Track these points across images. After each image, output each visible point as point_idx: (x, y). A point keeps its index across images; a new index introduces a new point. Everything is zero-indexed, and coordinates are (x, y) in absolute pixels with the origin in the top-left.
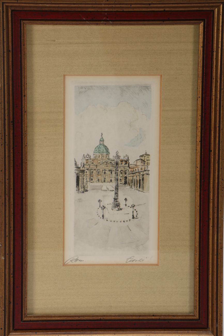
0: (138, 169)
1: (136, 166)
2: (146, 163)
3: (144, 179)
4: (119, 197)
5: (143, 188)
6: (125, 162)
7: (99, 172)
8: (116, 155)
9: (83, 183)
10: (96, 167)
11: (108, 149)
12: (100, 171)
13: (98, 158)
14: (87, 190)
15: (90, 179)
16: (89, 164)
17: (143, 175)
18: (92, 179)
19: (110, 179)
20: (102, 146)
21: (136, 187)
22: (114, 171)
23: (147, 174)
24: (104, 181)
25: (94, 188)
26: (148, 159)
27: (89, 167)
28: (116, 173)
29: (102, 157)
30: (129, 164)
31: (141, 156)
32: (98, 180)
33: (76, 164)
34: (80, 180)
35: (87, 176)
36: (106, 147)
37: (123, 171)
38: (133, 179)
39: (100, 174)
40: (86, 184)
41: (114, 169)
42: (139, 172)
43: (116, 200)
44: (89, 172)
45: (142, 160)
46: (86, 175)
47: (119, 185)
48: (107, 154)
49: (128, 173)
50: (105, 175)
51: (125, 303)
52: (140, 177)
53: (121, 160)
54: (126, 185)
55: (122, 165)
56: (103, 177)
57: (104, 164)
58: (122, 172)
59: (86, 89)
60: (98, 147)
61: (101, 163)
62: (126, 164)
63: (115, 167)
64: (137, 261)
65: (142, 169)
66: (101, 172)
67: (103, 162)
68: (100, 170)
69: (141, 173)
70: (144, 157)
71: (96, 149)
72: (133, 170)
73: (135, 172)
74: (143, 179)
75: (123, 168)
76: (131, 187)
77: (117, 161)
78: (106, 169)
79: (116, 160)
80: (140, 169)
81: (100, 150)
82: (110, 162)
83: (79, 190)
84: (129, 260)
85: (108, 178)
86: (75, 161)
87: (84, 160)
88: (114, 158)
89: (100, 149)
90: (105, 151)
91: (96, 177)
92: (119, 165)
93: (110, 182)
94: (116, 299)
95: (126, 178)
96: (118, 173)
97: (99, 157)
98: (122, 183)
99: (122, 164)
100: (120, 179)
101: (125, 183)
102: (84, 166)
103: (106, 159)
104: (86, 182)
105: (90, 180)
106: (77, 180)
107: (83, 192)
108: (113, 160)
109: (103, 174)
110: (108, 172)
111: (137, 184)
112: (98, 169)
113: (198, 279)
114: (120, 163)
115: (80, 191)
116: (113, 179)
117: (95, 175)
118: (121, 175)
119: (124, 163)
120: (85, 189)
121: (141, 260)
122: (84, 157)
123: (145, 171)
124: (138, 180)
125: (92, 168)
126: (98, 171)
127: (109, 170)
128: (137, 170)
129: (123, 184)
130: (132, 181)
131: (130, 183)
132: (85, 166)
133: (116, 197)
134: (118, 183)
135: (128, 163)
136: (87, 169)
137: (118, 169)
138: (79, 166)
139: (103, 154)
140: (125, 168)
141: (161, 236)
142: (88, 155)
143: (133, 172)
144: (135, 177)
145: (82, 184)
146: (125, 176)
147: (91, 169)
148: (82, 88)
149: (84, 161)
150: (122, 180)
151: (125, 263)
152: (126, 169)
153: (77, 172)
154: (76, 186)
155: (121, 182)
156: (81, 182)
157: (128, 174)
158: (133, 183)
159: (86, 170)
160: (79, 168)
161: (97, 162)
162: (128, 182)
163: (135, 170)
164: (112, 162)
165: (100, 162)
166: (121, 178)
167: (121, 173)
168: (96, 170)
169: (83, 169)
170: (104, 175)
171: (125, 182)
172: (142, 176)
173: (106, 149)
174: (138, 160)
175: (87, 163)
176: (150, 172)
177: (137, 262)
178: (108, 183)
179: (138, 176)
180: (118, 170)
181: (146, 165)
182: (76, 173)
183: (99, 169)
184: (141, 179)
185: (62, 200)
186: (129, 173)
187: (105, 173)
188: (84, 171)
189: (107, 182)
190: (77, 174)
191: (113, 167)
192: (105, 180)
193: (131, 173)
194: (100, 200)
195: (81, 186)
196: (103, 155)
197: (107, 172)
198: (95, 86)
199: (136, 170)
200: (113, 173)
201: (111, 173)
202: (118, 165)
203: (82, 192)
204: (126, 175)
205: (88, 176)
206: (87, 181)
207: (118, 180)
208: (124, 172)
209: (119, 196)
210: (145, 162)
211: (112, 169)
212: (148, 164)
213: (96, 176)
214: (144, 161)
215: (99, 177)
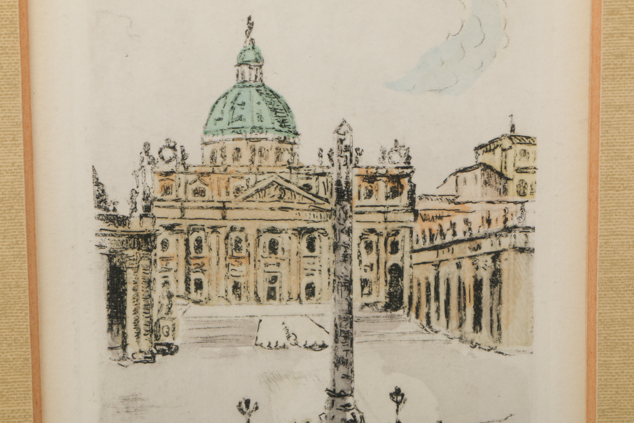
0: (466, 222)
1: (452, 206)
2: (512, 187)
3: (505, 277)
4: (357, 383)
5: (497, 327)
6: (390, 185)
7: (238, 241)
8: (334, 145)
9: (148, 307)
10: (218, 214)
11: (287, 109)
12: (242, 236)
13: (229, 161)
14: (169, 345)
15: (187, 280)
16: (182, 195)
17: (496, 256)
18: (199, 285)
19: (306, 280)
20: (250, 96)
21: (454, 323)
22: (325, 234)
23: (522, 250)
24: (271, 295)
25: (211, 333)
26: (521, 164)
27: (177, 213)
28: (336, 247)
29: (257, 159)
30: (412, 192)
31: (481, 147)
32: (236, 287)
33: (101, 199)
34: (130, 287)
35: (172, 265)
36: (277, 96)
37: (379, 235)
38: (437, 278)
39: (244, 253)
40: (164, 310)
41: (328, 226)
42: (471, 239)
43: (339, 402)
44: (182, 242)
45: (487, 167)
46: (162, 258)
47: (356, 313)
48: (281, 142)
49: (405, 246)
50: (273, 260)
52: (481, 264)
53: (363, 172)
54: (400, 312)
55: (372, 201)
56: (260, 272)
57: (267, 199)
58: (373, 238)
60: (231, 97)
61: (252, 191)
62: (395, 193)
63: (332, 212)
65: (489, 221)
66: (252, 241)
67: (260, 186)
68: (242, 229)
69: (487, 246)
70: (498, 151)
71: (217, 114)
72: (435, 227)
73: (449, 238)
74: (496, 280)
75: (381, 217)
76: (428, 323)
77: (344, 175)
78: (279, 225)
80: (476, 220)
81: (240, 118)
82: (302, 183)
83: (124, 346)
85: (294, 278)
86: (98, 184)
87: (149, 175)
88: (326, 161)
89: (238, 108)
90: (269, 119)
91: (223, 271)
92: (356, 202)
93: (303, 296)
95: (396, 271)
96: (347, 246)
97: (236, 159)
98: (375, 304)
99: (370, 194)
100: (365, 283)
101: (394, 302)
102: (147, 209)
103: (278, 170)
104: (166, 302)
105: (188, 289)
107: (150, 359)
108: (319, 171)
109: (263, 251)
110: (289, 243)
111: (462, 308)
112: (229, 224)
114: (363, 191)
115: (130, 350)
116: (321, 282)
117: (214, 261)
118: (369, 258)
119: (383, 187)
120: (157, 337)
122: (146, 159)
123: (508, 230)
124: (469, 282)
125: (200, 222)
126: (233, 235)
127: (300, 232)
128: (461, 228)
129: (380, 306)
130: (432, 290)
131: (419, 302)
132: (155, 211)
133: (341, 385)
134: (350, 305)
135: (407, 188)
136: (170, 228)
137: (348, 224)
138: (123, 210)
139: (258, 140)
140: (391, 217)
142: (174, 148)
143: (438, 241)
144: (444, 270)
145: (141, 311)
146: (389, 264)
147: (192, 229)
149: (149, 182)
150: (374, 287)
152: (396, 226)
153: (109, 243)
154: (105, 322)
155: (371, 300)
156: (136, 299)
157: (407, 248)
158: (437, 299)
159: (164, 235)
160: (122, 221)
161: (223, 183)
162: (410, 298)
163: (446, 225)
164: (312, 182)
165: (243, 183)
166: (366, 276)
167: (369, 246)
168: (223, 232)
170: (269, 261)
171: (390, 295)
172: (489, 258)
173: (275, 110)
174: (465, 170)
175: (167, 190)
176: (534, 240)
178: (295, 304)
179: (467, 263)
180: (349, 232)
181: (512, 196)
182: (106, 251)
183: (238, 225)
184: (485, 276)
185: (29, 407)
186: (416, 247)
187: (273, 247)
188: (149, 236)
189: (285, 296)
190: (111, 257)
191: (322, 210)
192: (273, 289)
193: (428, 244)
194: (247, 402)
195: (136, 323)
196: (258, 145)
197: (283, 240)
199: (453, 225)
200: (324, 244)
201: (311, 247)
202: (349, 199)
203: (141, 356)
204: (399, 255)
205: (178, 265)
206: (170, 296)
207: (348, 285)
208: (382, 240)
209: (357, 379)
210: (508, 179)
211: (315, 226)
212: (524, 195)
213: (222, 263)
214: (501, 175)
215: (242, 269)
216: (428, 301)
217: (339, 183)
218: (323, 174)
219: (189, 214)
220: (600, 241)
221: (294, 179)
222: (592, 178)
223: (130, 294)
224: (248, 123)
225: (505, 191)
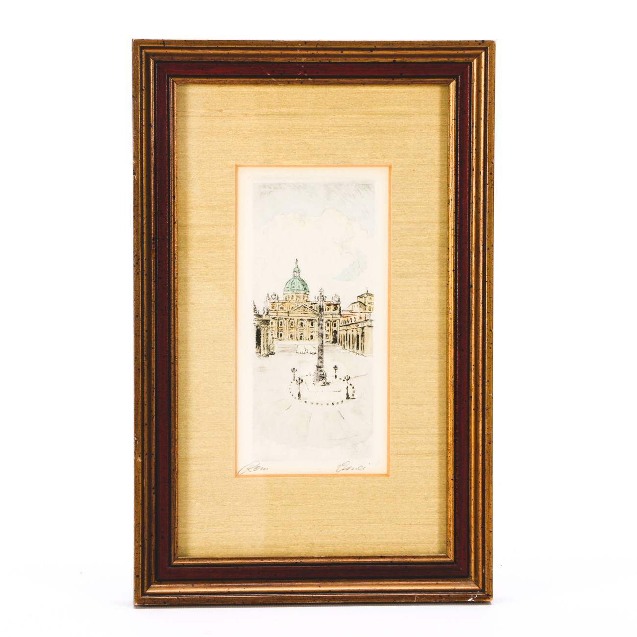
0: (355, 318)
1: (351, 313)
2: (367, 308)
3: (365, 334)
4: (325, 364)
5: (363, 348)
6: (334, 307)
7: (292, 323)
8: (319, 295)
9: (267, 341)
10: (287, 314)
11: (306, 285)
12: (293, 321)
13: (290, 299)
14: (272, 352)
15: (278, 334)
16: (277, 309)
17: (363, 328)
18: (281, 335)
19: (311, 334)
20: (296, 281)
21: (351, 347)
22: (316, 321)
23: (370, 326)
24: (301, 338)
25: (284, 349)
26: (370, 302)
27: (276, 314)
28: (319, 325)
29: (298, 299)
30: (340, 309)
31: (359, 296)
32: (291, 336)
33: (255, 310)
34: (262, 335)
35: (274, 329)
36: (304, 281)
37: (331, 321)
38: (347, 334)
39: (294, 326)
40: (271, 342)
41: (317, 319)
42: (356, 323)
43: (319, 369)
44: (277, 323)
45: (360, 302)
46: (271, 327)
47: (324, 344)
48: (305, 294)
49: (338, 325)
50: (302, 328)
51: (336, 537)
52: (359, 331)
53: (327, 303)
54: (336, 344)
55: (329, 312)
56: (298, 332)
57: (300, 310)
58: (329, 322)
59: (270, 188)
60: (291, 281)
61: (296, 308)
62: (335, 309)
63: (318, 314)
64: (354, 470)
65: (361, 318)
66: (296, 323)
67: (298, 307)
68: (293, 319)
69: (360, 325)
70: (364, 298)
71: (287, 286)
72: (346, 320)
73: (350, 323)
74: (363, 335)
75: (331, 316)
76: (344, 347)
77: (321, 304)
78: (303, 318)
79: (319, 302)
80: (357, 318)
81: (294, 287)
82: (310, 306)
83: (260, 352)
84: (342, 467)
85: (307, 334)
86: (254, 305)
87: (268, 303)
88: (317, 300)
89: (293, 284)
90: (302, 288)
91: (288, 331)
92: (325, 312)
93: (310, 339)
94: (321, 531)
95: (335, 332)
96: (322, 325)
97: (292, 299)
98: (330, 341)
99: (329, 309)
100: (327, 335)
101: (335, 341)
102: (268, 313)
103: (304, 302)
104: (272, 340)
105: (278, 336)
106: (256, 336)
107: (267, 356)
108: (315, 302)
109: (299, 326)
110: (306, 323)
111: (353, 343)
112: (290, 318)
113: (452, 495)
114: (327, 309)
115: (262, 353)
116: (315, 335)
117: (285, 328)
118: (328, 328)
119: (332, 307)
120: (269, 350)
121: (362, 468)
122: (268, 298)
123: (366, 321)
124: (355, 336)
125: (282, 317)
126: (291, 321)
127: (309, 320)
128: (353, 320)
129: (331, 342)
130: (345, 338)
131: (342, 342)
132: (270, 313)
133: (320, 364)
134: (323, 342)
135: (339, 308)
136: (274, 318)
137: (322, 318)
138: (261, 313)
139: (298, 293)
140: (334, 316)
141: (392, 428)
142: (275, 295)
143: (347, 324)
144: (349, 332)
145: (265, 342)
146: (334, 330)
147: (280, 319)
148: (265, 186)
149: (268, 305)
150: (329, 337)
151: (335, 473)
152: (335, 319)
153: (257, 323)
154: (255, 345)
155: (328, 340)
156: (264, 339)
157: (339, 326)
158: (347, 340)
159: (272, 320)
160: (261, 316)
161: (288, 306)
162: (339, 340)
163: (349, 319)
164: (313, 306)
165: (294, 306)
166: (327, 333)
167: (328, 325)
168: (288, 320)
169: (267, 318)
170: (301, 329)
171: (334, 339)
172: (361, 329)
173: (303, 285)
174: (354, 303)
175: (273, 307)
176: (373, 324)
177: (355, 472)
178: (307, 341)
179: (355, 330)
180: (323, 320)
181: (367, 311)
182: (256, 325)
183: (292, 318)
184: (360, 334)
185: (234, 369)
186: (341, 325)
187: (302, 324)
188: (268, 321)
189: (305, 339)
190: (257, 327)
191: (315, 314)
192: (301, 337)
193: (344, 324)
194: (294, 369)
195: (264, 346)
196: (298, 295)
197: (304, 322)
198: (285, 184)
199: (351, 319)
200: (316, 324)
201: (312, 325)
202: (323, 311)
203: (265, 355)
204: (336, 327)
205: (275, 329)
206: (273, 338)
207: (322, 336)
208: (332, 323)
209: (324, 362)
210: (366, 306)
211: (313, 318)
212: (370, 310)
213: (288, 329)
214: (364, 305)
215: (293, 331)
216: (344, 341)
217: (320, 306)
218: (316, 303)
219: (279, 314)
220: (391, 323)
221: (308, 305)
222: (389, 306)
223: (262, 338)
224: (296, 288)
225: (365, 309)
